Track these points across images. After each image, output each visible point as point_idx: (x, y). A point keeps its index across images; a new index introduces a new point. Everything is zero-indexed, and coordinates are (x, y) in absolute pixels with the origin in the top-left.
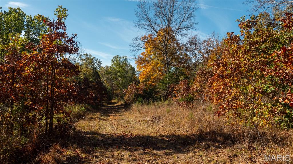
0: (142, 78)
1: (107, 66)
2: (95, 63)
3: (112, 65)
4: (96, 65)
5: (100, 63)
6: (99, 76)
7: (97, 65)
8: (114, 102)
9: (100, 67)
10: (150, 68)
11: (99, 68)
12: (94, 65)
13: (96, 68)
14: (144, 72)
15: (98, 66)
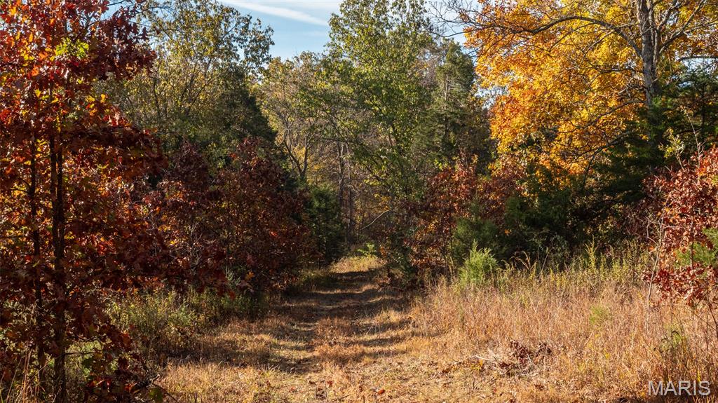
0: (506, 131)
1: (305, 56)
2: (235, 44)
3: (335, 55)
4: (241, 52)
5: (261, 44)
6: (264, 121)
7: (246, 53)
8: (355, 269)
9: (265, 66)
10: (554, 66)
11: (261, 70)
12: (230, 53)
13: (239, 74)
14: (517, 96)
15: (254, 59)
